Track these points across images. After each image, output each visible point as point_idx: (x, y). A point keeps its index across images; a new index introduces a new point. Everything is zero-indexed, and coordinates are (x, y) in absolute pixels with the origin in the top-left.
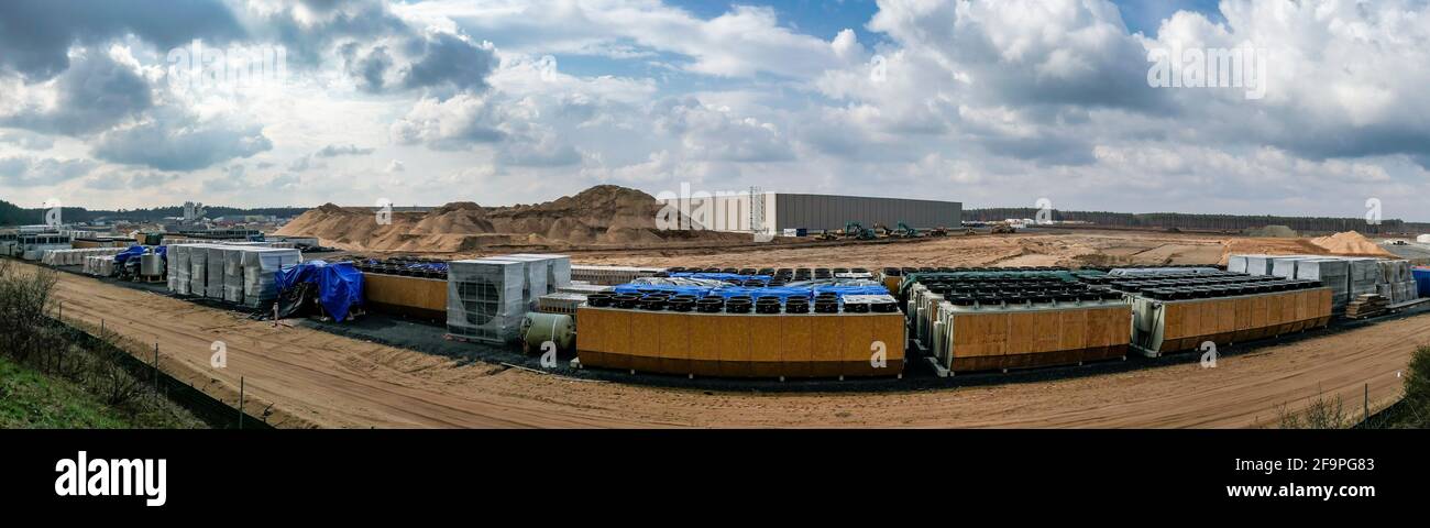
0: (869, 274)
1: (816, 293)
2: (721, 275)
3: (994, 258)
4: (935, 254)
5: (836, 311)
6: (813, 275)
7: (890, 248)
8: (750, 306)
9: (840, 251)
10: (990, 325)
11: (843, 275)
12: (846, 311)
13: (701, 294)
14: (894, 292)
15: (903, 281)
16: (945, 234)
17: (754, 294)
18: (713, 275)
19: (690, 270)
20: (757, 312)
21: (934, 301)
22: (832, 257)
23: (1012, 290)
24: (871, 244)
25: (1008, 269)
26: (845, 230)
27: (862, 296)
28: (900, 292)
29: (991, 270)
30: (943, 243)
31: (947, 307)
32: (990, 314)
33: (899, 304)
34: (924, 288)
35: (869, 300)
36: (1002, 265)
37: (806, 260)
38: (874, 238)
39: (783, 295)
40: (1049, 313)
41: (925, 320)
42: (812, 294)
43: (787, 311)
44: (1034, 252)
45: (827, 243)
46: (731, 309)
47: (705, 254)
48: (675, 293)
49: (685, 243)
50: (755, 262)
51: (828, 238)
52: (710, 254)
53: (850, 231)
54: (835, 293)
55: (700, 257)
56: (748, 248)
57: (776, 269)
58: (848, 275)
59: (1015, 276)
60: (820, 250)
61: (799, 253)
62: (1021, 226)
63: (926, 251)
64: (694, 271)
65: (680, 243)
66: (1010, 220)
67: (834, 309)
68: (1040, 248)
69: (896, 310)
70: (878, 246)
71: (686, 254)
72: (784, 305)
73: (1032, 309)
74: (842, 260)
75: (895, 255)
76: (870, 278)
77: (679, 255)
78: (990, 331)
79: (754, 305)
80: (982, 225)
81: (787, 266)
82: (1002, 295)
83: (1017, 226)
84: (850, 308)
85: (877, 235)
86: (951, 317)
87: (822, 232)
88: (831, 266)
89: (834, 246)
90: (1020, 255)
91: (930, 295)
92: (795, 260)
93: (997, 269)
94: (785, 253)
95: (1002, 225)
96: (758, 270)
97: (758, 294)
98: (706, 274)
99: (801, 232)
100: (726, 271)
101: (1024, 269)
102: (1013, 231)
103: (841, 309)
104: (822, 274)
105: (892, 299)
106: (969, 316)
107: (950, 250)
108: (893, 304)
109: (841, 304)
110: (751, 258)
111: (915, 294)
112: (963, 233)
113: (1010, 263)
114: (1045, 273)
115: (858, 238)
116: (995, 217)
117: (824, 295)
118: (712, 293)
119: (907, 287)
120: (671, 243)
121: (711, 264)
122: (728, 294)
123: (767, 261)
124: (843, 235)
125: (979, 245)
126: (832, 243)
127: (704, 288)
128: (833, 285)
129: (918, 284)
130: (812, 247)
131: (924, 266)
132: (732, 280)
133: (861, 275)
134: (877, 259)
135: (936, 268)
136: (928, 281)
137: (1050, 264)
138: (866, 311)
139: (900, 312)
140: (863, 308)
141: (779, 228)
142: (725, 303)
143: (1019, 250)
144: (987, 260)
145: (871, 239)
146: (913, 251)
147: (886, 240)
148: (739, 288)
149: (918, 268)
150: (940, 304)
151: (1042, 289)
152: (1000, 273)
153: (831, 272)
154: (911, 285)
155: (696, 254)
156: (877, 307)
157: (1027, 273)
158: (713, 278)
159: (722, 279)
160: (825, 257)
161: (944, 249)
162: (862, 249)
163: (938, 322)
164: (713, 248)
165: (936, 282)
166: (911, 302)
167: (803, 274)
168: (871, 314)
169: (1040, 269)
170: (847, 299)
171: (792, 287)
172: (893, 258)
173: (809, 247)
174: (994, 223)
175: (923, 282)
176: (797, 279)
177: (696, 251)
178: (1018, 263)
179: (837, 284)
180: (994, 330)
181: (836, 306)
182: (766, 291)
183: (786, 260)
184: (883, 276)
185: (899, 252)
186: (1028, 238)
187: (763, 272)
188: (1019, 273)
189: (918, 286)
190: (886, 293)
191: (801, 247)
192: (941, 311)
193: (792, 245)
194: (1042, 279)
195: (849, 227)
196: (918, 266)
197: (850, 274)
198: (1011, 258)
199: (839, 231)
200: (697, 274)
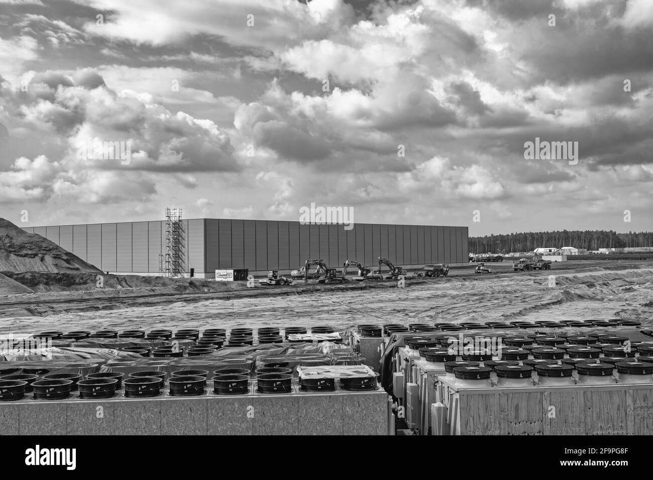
0: (336, 335)
1: (260, 364)
2: (119, 341)
3: (520, 307)
4: (433, 303)
5: (289, 390)
6: (256, 337)
7: (368, 295)
8: (162, 385)
9: (295, 301)
10: (517, 408)
11: (299, 337)
12: (303, 389)
13: (86, 370)
14: (372, 362)
15: (385, 344)
16: (445, 274)
17: (168, 368)
18: (107, 341)
19: (69, 336)
20: (172, 393)
21: (431, 374)
22: (285, 310)
23: (549, 356)
24: (342, 290)
25: (540, 324)
26: (303, 270)
27: (327, 368)
28: (382, 361)
29: (515, 325)
30: (443, 286)
31: (449, 380)
32: (515, 392)
33: (379, 379)
34: (416, 353)
35: (336, 372)
36: (531, 318)
37: (247, 315)
38: (344, 281)
39: (210, 368)
40: (610, 392)
41: (418, 401)
42: (253, 366)
43: (216, 392)
44: (581, 297)
45: (278, 290)
46: (133, 391)
47: (97, 309)
48: (44, 371)
49: (66, 294)
50: (173, 319)
51: (278, 283)
52: (105, 308)
53: (311, 271)
54: (285, 365)
55: (90, 314)
56: (164, 298)
57: (202, 330)
58: (306, 337)
59: (552, 335)
60: (267, 300)
61: (238, 304)
62: (559, 259)
63: (418, 298)
64: (77, 336)
65: (57, 293)
66: (541, 250)
67: (286, 387)
68: (589, 292)
69: (375, 388)
70: (350, 294)
71: (67, 311)
72: (211, 382)
73: (580, 385)
74: (300, 315)
75: (372, 306)
76: (338, 341)
77: (55, 312)
78: (517, 417)
79: (167, 383)
80: (499, 259)
81: (218, 325)
82: (533, 365)
83: (553, 259)
84: (309, 385)
85: (348, 277)
86: (457, 396)
87: (271, 274)
88: (281, 324)
89: (287, 294)
90: (559, 302)
91: (424, 364)
92: (230, 315)
93: (525, 326)
94: (216, 306)
95: (530, 258)
96: (175, 331)
97: (173, 368)
98: (95, 341)
99: (240, 275)
100: (127, 335)
101: (566, 323)
102: (547, 266)
103: (295, 387)
104: (269, 335)
105: (368, 371)
106: (484, 396)
107: (453, 297)
108: (371, 379)
109: (294, 379)
110: (168, 314)
111: (404, 363)
112: (472, 272)
113: (544, 316)
114: (599, 331)
115: (322, 282)
116: (519, 246)
117: (270, 366)
118: (104, 369)
119: (391, 354)
120: (42, 293)
121: (106, 324)
122: (128, 369)
123: (191, 317)
124: (300, 277)
125: (497, 289)
126: (285, 289)
127: (93, 362)
128: (285, 351)
129: (407, 348)
130: (256, 296)
131: (416, 321)
132: (135, 348)
133: (324, 336)
134: (350, 311)
135: (432, 324)
136: (422, 345)
137: (607, 317)
138: (332, 389)
139: (381, 390)
140: (328, 385)
141: (209, 270)
142: (123, 383)
143: (558, 293)
144: (509, 311)
145: (341, 283)
146: (400, 299)
147: (362, 284)
148: (145, 360)
149: (407, 326)
150: (441, 378)
151: (595, 355)
152: (531, 331)
153: (282, 333)
154: (396, 350)
155: (82, 310)
156: (348, 384)
157: (570, 331)
158: (105, 346)
159: (120, 347)
160: (274, 310)
161: (445, 296)
162: (328, 299)
163: (436, 405)
164: (110, 300)
165: (434, 345)
166: (396, 374)
167: (240, 337)
168: (339, 393)
169: (590, 324)
170: (304, 373)
171: (224, 354)
172: (373, 310)
173: (250, 296)
174: (517, 255)
175: (415, 346)
176: (233, 344)
177: (83, 305)
178: (555, 315)
179: (290, 351)
180: (523, 415)
181: (289, 382)
182: (186, 362)
183: (218, 316)
184: (357, 337)
185: (381, 301)
186: (570, 276)
187: (182, 335)
188: (558, 331)
189: (407, 352)
190: (363, 362)
191: (241, 297)
192: (442, 388)
193: (227, 293)
194: (594, 339)
195: (308, 267)
196: (406, 322)
197: (309, 335)
198: (545, 306)
199: (294, 273)
200: (82, 342)
